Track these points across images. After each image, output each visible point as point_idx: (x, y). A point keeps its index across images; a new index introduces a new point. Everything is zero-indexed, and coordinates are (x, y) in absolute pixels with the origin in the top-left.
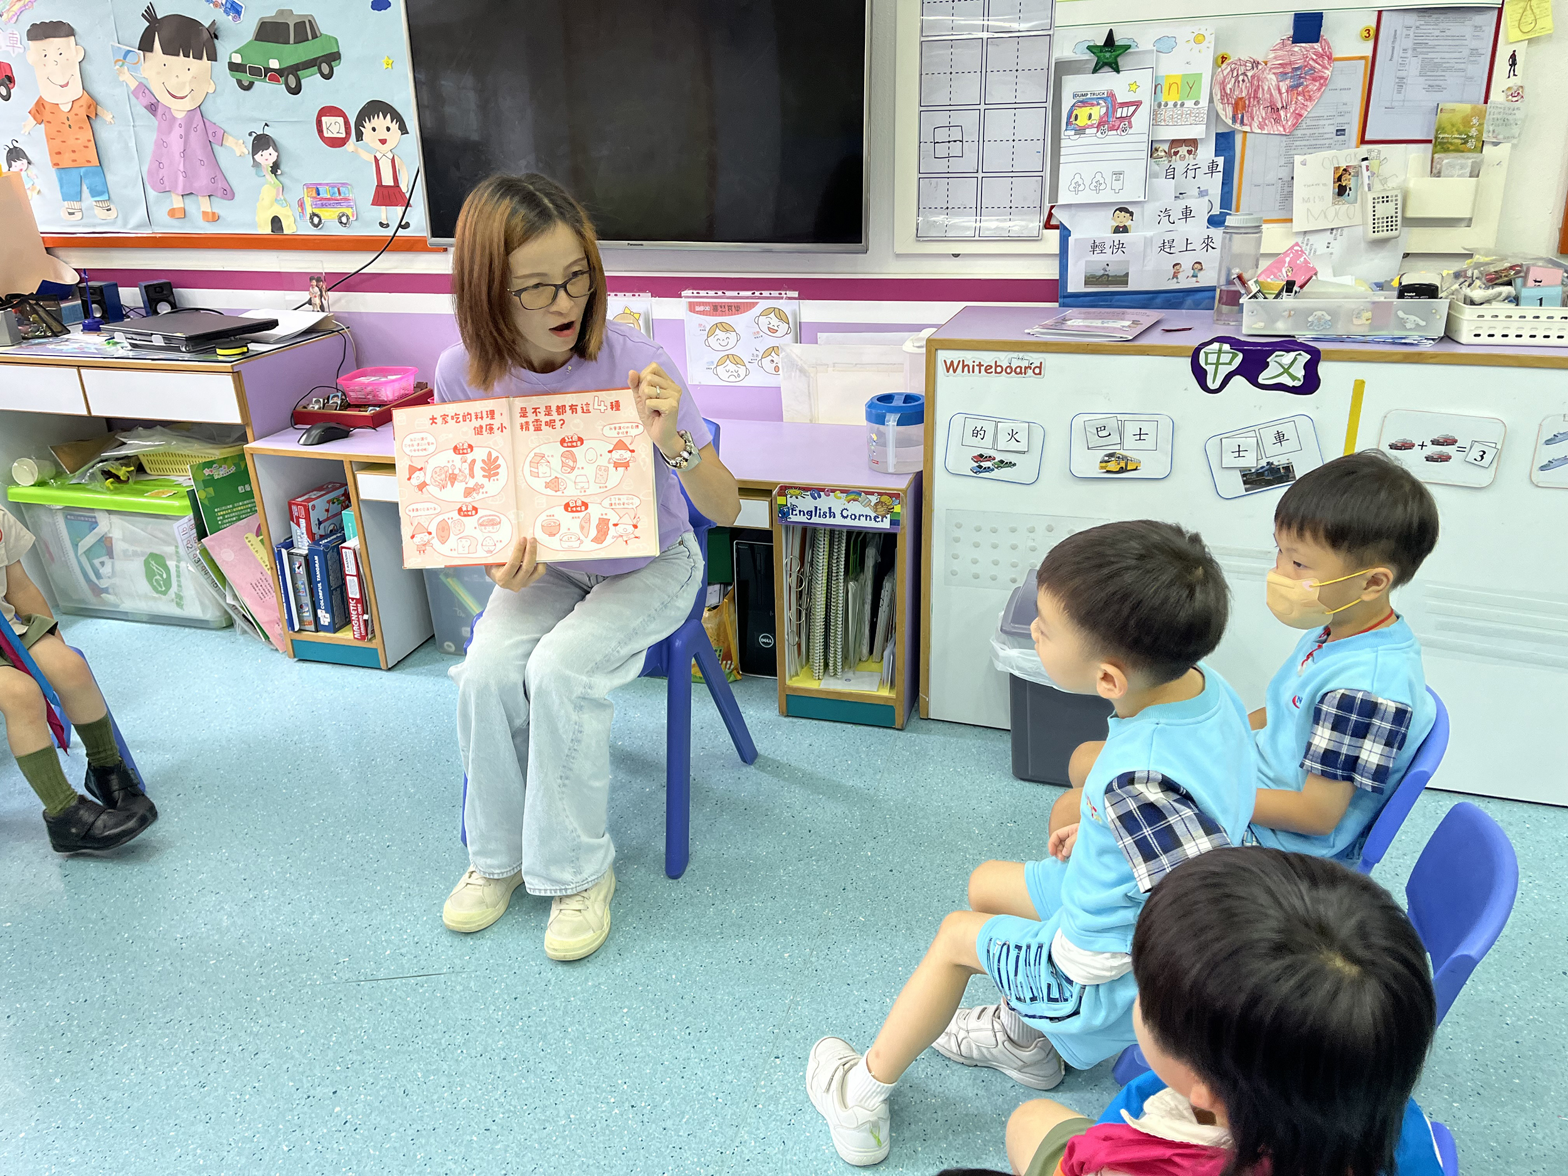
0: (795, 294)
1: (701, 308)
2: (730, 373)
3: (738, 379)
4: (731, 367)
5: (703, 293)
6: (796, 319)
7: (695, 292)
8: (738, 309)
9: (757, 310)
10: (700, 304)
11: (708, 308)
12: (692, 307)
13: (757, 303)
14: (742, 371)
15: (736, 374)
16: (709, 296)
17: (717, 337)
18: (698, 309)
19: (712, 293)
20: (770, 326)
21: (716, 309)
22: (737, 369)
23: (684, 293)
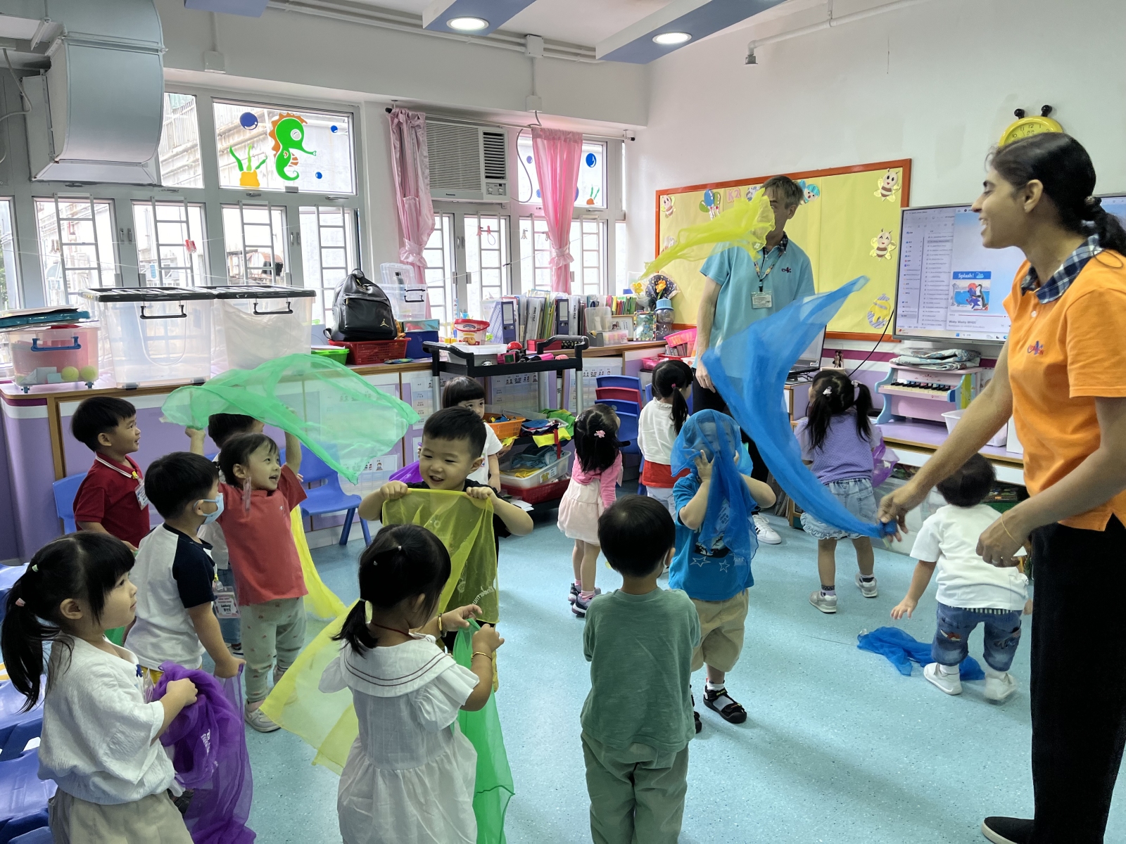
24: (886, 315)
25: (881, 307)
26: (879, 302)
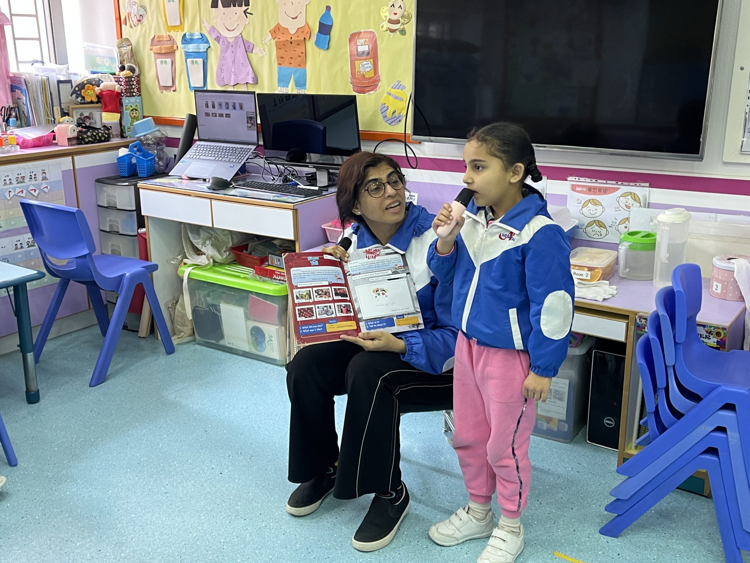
0: (648, 184)
1: (580, 189)
2: (595, 233)
3: (600, 237)
4: (597, 228)
5: (582, 179)
6: (646, 200)
7: (577, 178)
8: (606, 191)
9: (618, 193)
10: (579, 186)
11: (584, 189)
12: (573, 188)
13: (619, 188)
14: (604, 231)
15: (599, 234)
16: (586, 182)
17: (588, 209)
18: (577, 189)
19: (588, 180)
20: (627, 204)
21: (590, 190)
22: (600, 230)
23: (569, 179)
24: (403, 109)
25: (396, 98)
26: (393, 91)
